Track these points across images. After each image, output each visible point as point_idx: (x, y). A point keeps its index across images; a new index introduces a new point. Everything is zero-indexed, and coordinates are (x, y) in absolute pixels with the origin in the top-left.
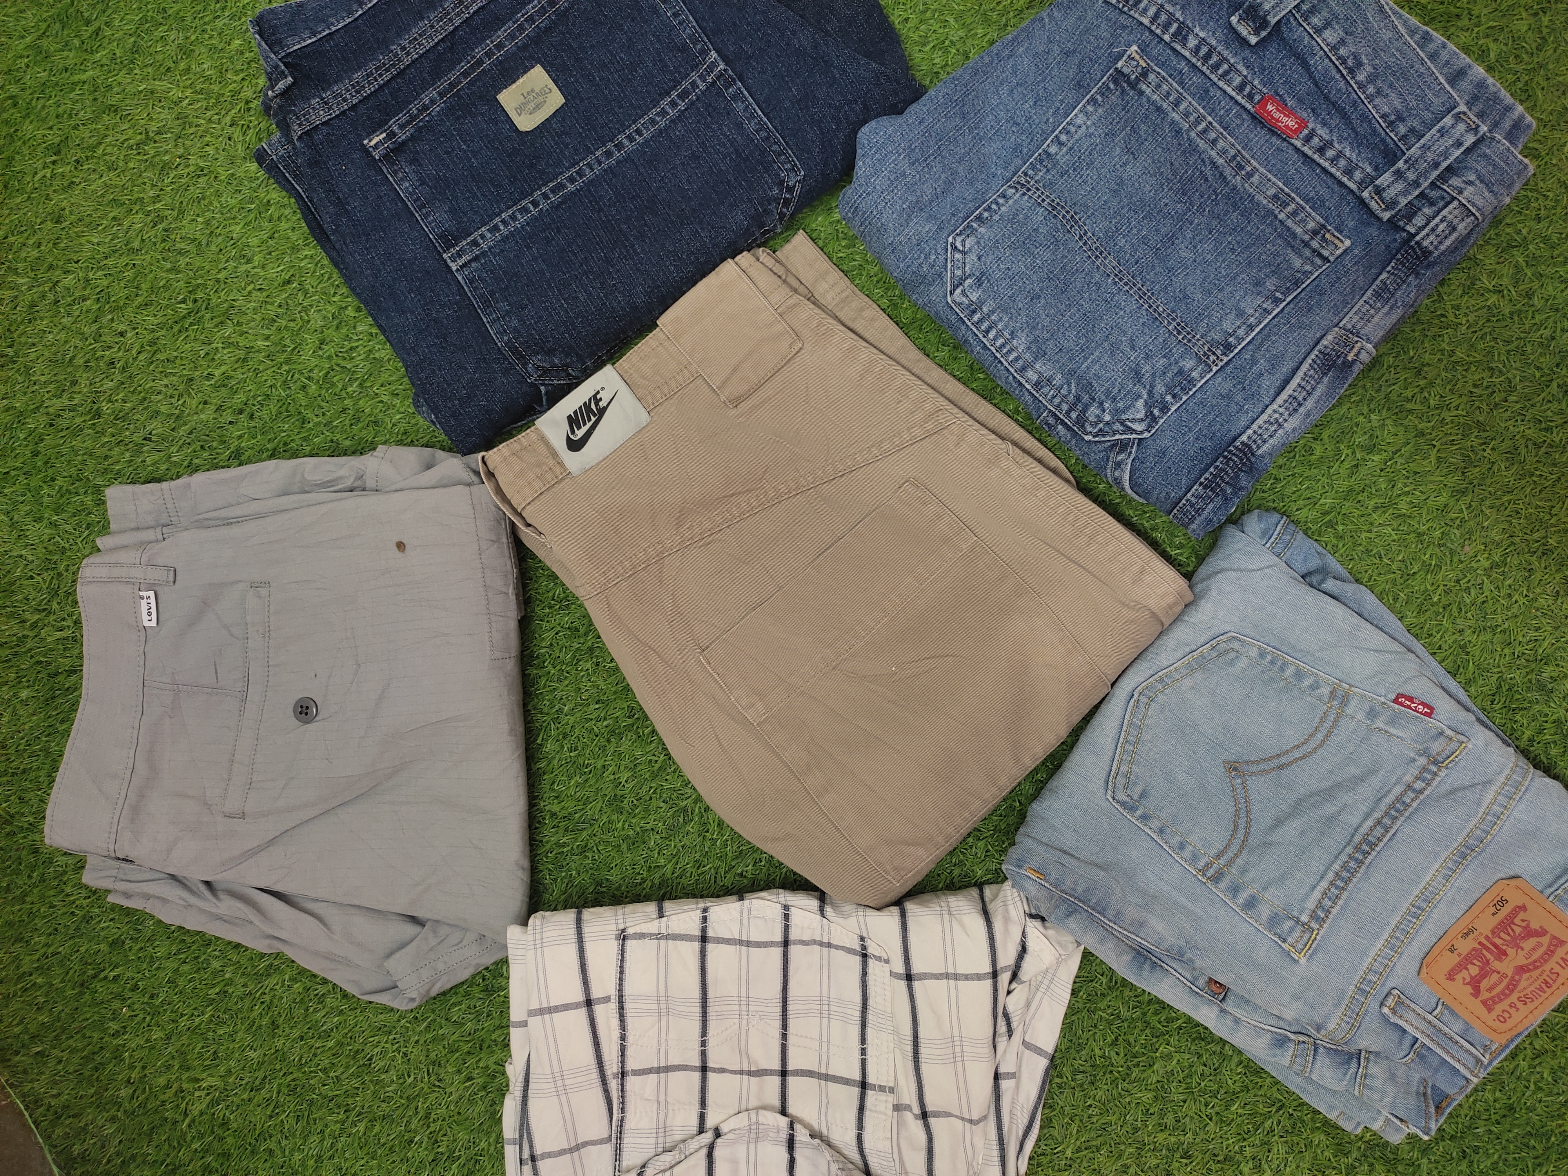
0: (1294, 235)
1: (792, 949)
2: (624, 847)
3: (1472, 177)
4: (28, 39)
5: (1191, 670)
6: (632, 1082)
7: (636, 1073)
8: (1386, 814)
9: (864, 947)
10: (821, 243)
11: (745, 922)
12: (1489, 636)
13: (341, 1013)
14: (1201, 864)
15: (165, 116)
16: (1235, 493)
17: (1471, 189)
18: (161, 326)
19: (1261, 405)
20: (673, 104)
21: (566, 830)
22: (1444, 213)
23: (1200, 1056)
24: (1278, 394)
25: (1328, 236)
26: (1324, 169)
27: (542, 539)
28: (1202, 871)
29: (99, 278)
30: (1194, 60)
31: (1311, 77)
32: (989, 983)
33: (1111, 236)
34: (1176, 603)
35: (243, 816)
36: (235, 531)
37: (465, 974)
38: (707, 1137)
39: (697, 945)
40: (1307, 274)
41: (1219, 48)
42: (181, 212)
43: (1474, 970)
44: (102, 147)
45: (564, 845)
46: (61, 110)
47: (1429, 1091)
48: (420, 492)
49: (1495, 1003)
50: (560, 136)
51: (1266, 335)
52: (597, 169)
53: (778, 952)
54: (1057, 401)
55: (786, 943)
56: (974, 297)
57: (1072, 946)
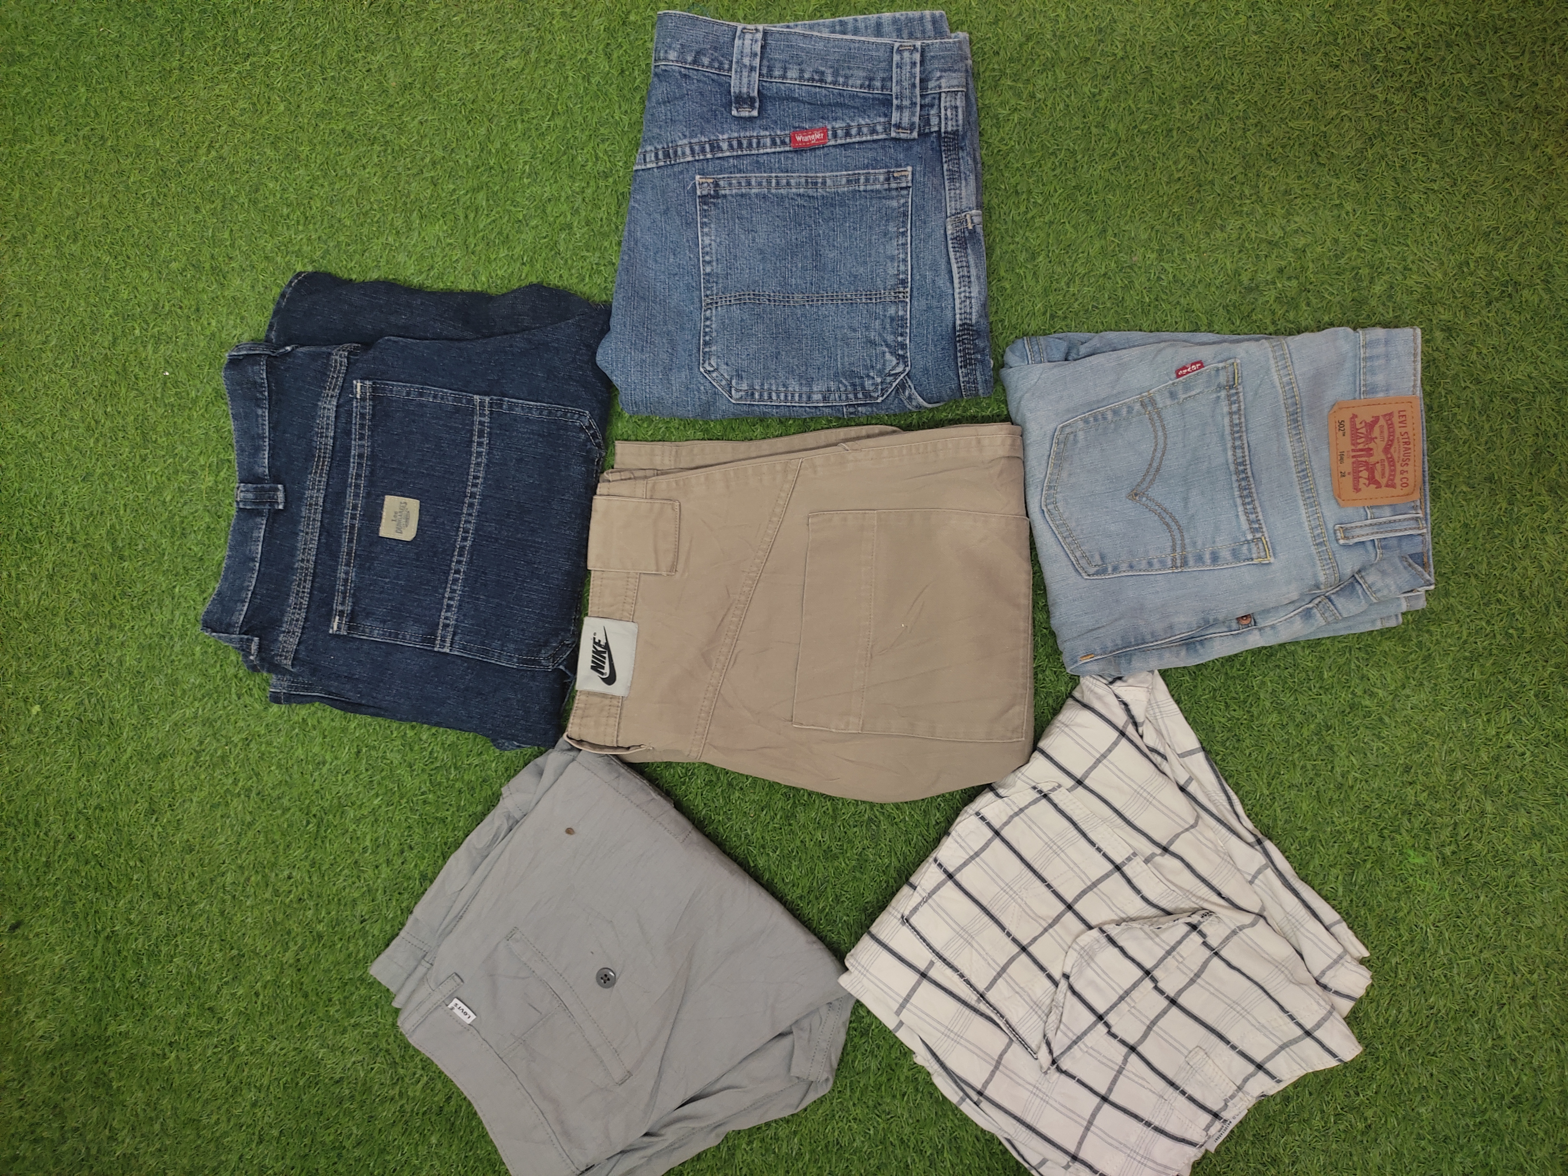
0: (878, 191)
1: (1003, 833)
2: (858, 875)
3: (938, 74)
4: (75, 765)
5: (1058, 466)
6: (990, 996)
7: (988, 988)
8: (1234, 439)
9: (1040, 792)
10: (633, 437)
11: (963, 844)
12: (1195, 291)
13: (795, 1133)
14: (1169, 563)
15: (195, 731)
16: (983, 355)
17: (943, 81)
18: (308, 850)
19: (950, 297)
20: (480, 444)
21: (817, 898)
22: (942, 105)
23: (1278, 666)
24: (952, 282)
25: (896, 175)
26: (859, 143)
27: (643, 748)
28: (1174, 566)
29: (245, 859)
30: (735, 153)
31: (803, 102)
32: (1124, 741)
33: (784, 284)
34: (1014, 440)
35: (630, 1074)
36: (469, 917)
37: (842, 1038)
38: (1063, 984)
39: (950, 883)
40: (905, 205)
41: (742, 135)
42: (257, 775)
43: (1365, 474)
44: (176, 783)
45: (824, 909)
46: (132, 786)
47: (1410, 561)
48: (551, 790)
49: (1392, 480)
50: (435, 522)
51: (915, 256)
52: (473, 520)
53: (997, 842)
54: (844, 397)
55: (997, 833)
56: (745, 387)
57: (1149, 677)
